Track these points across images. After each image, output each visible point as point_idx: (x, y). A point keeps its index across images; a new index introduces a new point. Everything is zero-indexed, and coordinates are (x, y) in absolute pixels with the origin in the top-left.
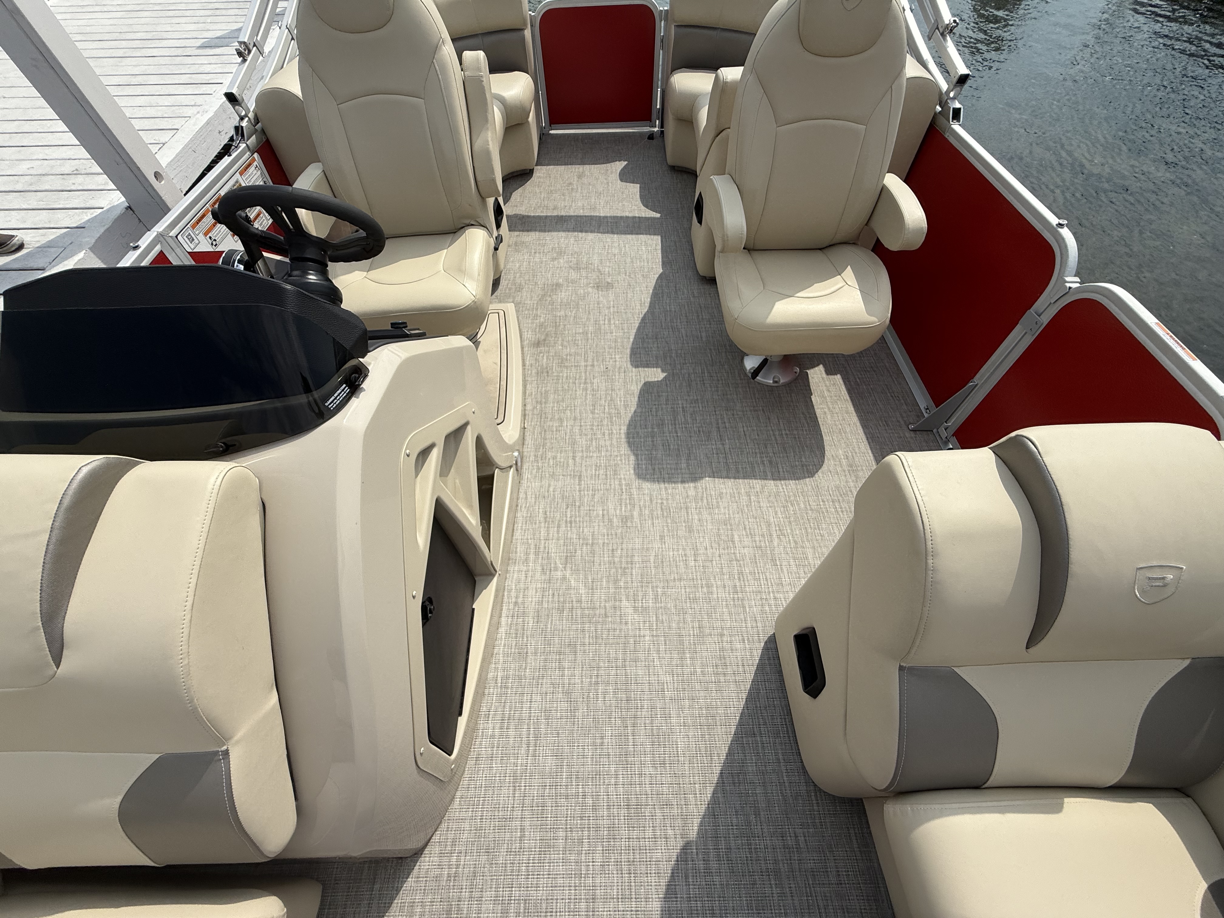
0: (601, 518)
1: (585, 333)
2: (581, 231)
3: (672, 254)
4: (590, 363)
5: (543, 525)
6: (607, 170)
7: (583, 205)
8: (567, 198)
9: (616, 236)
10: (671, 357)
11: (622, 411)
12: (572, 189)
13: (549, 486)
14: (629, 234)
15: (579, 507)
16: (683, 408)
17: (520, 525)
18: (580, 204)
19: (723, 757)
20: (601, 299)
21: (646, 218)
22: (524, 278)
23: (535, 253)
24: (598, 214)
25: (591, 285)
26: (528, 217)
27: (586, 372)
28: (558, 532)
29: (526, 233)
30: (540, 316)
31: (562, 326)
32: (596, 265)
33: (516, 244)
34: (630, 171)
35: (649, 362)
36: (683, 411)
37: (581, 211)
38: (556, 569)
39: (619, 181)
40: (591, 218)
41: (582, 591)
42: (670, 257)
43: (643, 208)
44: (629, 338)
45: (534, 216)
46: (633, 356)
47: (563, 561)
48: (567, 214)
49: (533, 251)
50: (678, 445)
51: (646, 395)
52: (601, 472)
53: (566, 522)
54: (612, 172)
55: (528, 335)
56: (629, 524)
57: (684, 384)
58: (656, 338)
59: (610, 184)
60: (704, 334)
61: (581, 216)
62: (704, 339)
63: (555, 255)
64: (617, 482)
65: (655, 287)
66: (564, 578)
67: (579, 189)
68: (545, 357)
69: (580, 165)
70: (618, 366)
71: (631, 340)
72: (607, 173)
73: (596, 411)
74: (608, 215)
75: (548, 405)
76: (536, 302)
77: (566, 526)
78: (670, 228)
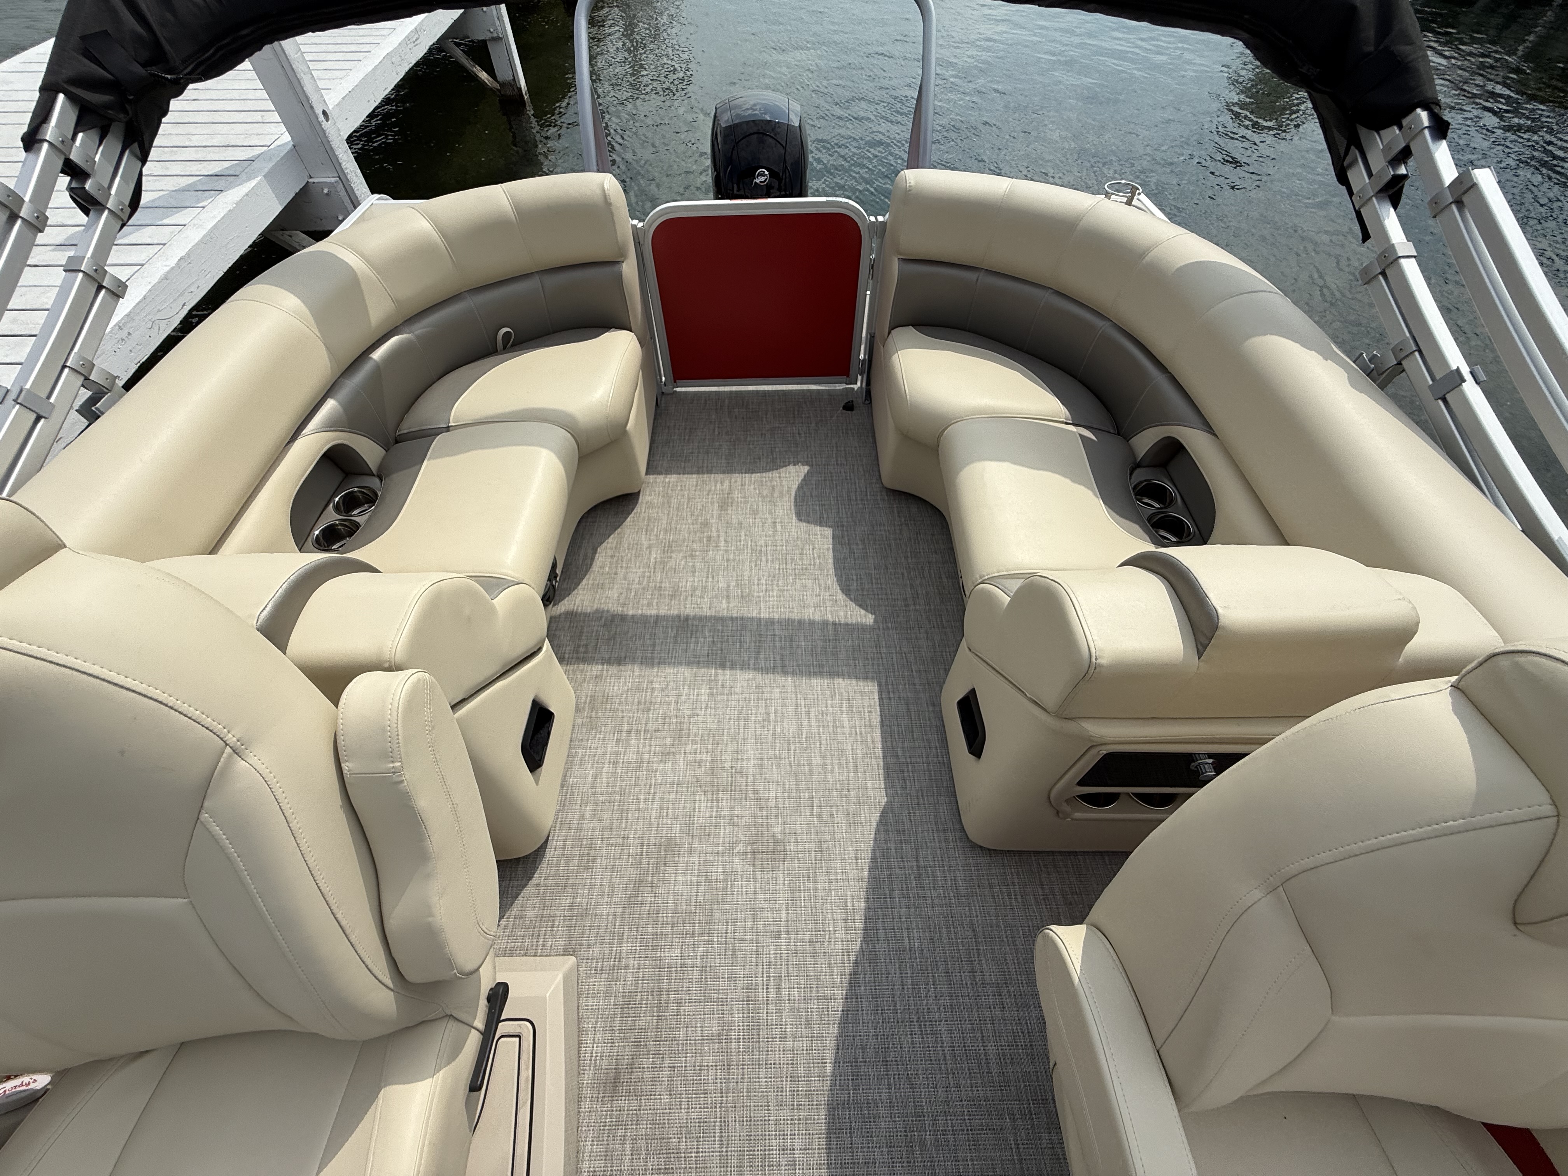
1: (723, 1038)
2: (723, 666)
3: (903, 742)
6: (773, 488)
7: (728, 586)
8: (699, 565)
12: (709, 539)
14: (815, 674)
18: (722, 583)
20: (761, 898)
21: (847, 624)
22: (601, 820)
23: (629, 732)
24: (755, 614)
25: (740, 848)
26: (623, 618)
29: (613, 669)
30: (627, 967)
31: (673, 1007)
32: (751, 778)
34: (814, 493)
39: (795, 518)
42: (900, 753)
43: (840, 596)
45: (633, 616)
48: (698, 612)
49: (626, 727)
54: (781, 495)
55: (594, 1046)
59: (779, 528)
61: (722, 619)
63: (669, 741)
65: (874, 859)
67: (722, 540)
68: (628, 1143)
69: (724, 473)
72: (772, 496)
74: (776, 616)
76: (619, 911)
78: (895, 659)
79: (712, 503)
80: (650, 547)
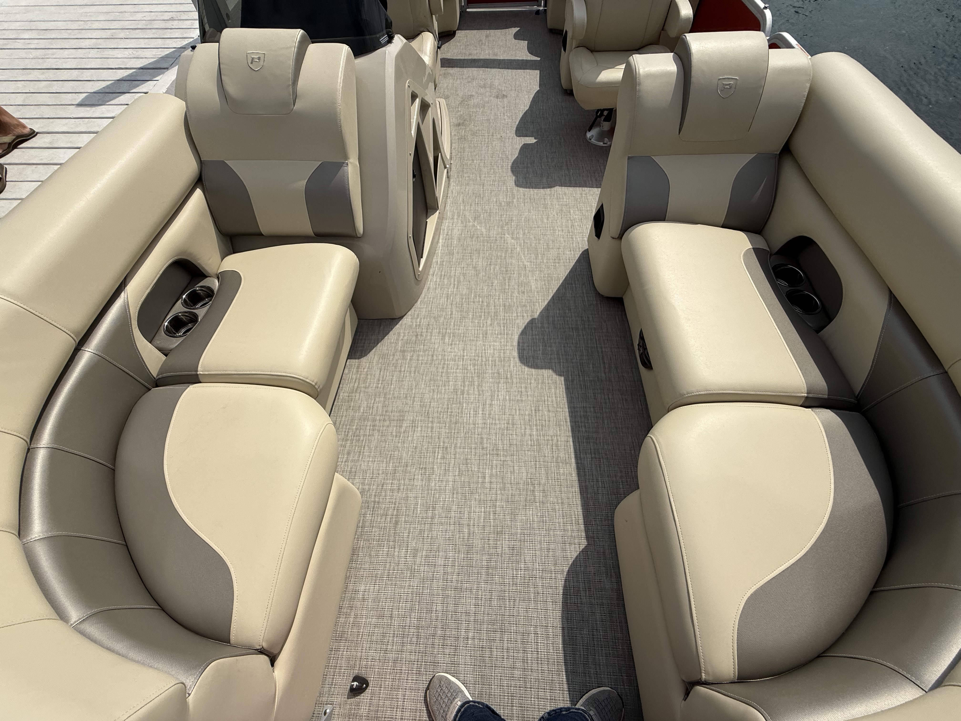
0: (495, 202)
1: (488, 120)
2: (487, 68)
4: (491, 134)
5: (462, 204)
6: (506, 33)
7: (489, 52)
8: (478, 49)
9: (510, 70)
10: (541, 132)
11: (510, 157)
12: (482, 44)
13: (466, 188)
14: (519, 69)
15: (483, 197)
16: (546, 155)
17: (449, 204)
18: (487, 52)
19: (555, 291)
20: (499, 103)
23: (457, 79)
24: (498, 58)
25: (493, 96)
27: (488, 138)
28: (471, 207)
31: (474, 116)
32: (496, 85)
33: (445, 74)
34: (521, 34)
35: (527, 134)
36: (547, 157)
37: (488, 56)
38: (469, 222)
39: (514, 39)
40: (494, 60)
41: (484, 230)
42: (545, 81)
43: (529, 55)
44: (516, 122)
46: (518, 131)
47: (473, 218)
48: (478, 58)
50: (542, 172)
51: (525, 150)
52: (496, 183)
53: (475, 203)
54: (509, 34)
56: (511, 205)
57: (548, 144)
58: (533, 123)
59: (508, 41)
61: (487, 59)
63: (470, 80)
64: (505, 187)
65: (534, 97)
66: (474, 226)
67: (487, 43)
68: (463, 131)
69: (487, 30)
70: (508, 136)
71: (517, 123)
72: (506, 34)
73: (494, 156)
74: (506, 59)
75: (465, 153)
77: (475, 205)
78: (546, 66)
79: (483, 36)
80: (461, 46)
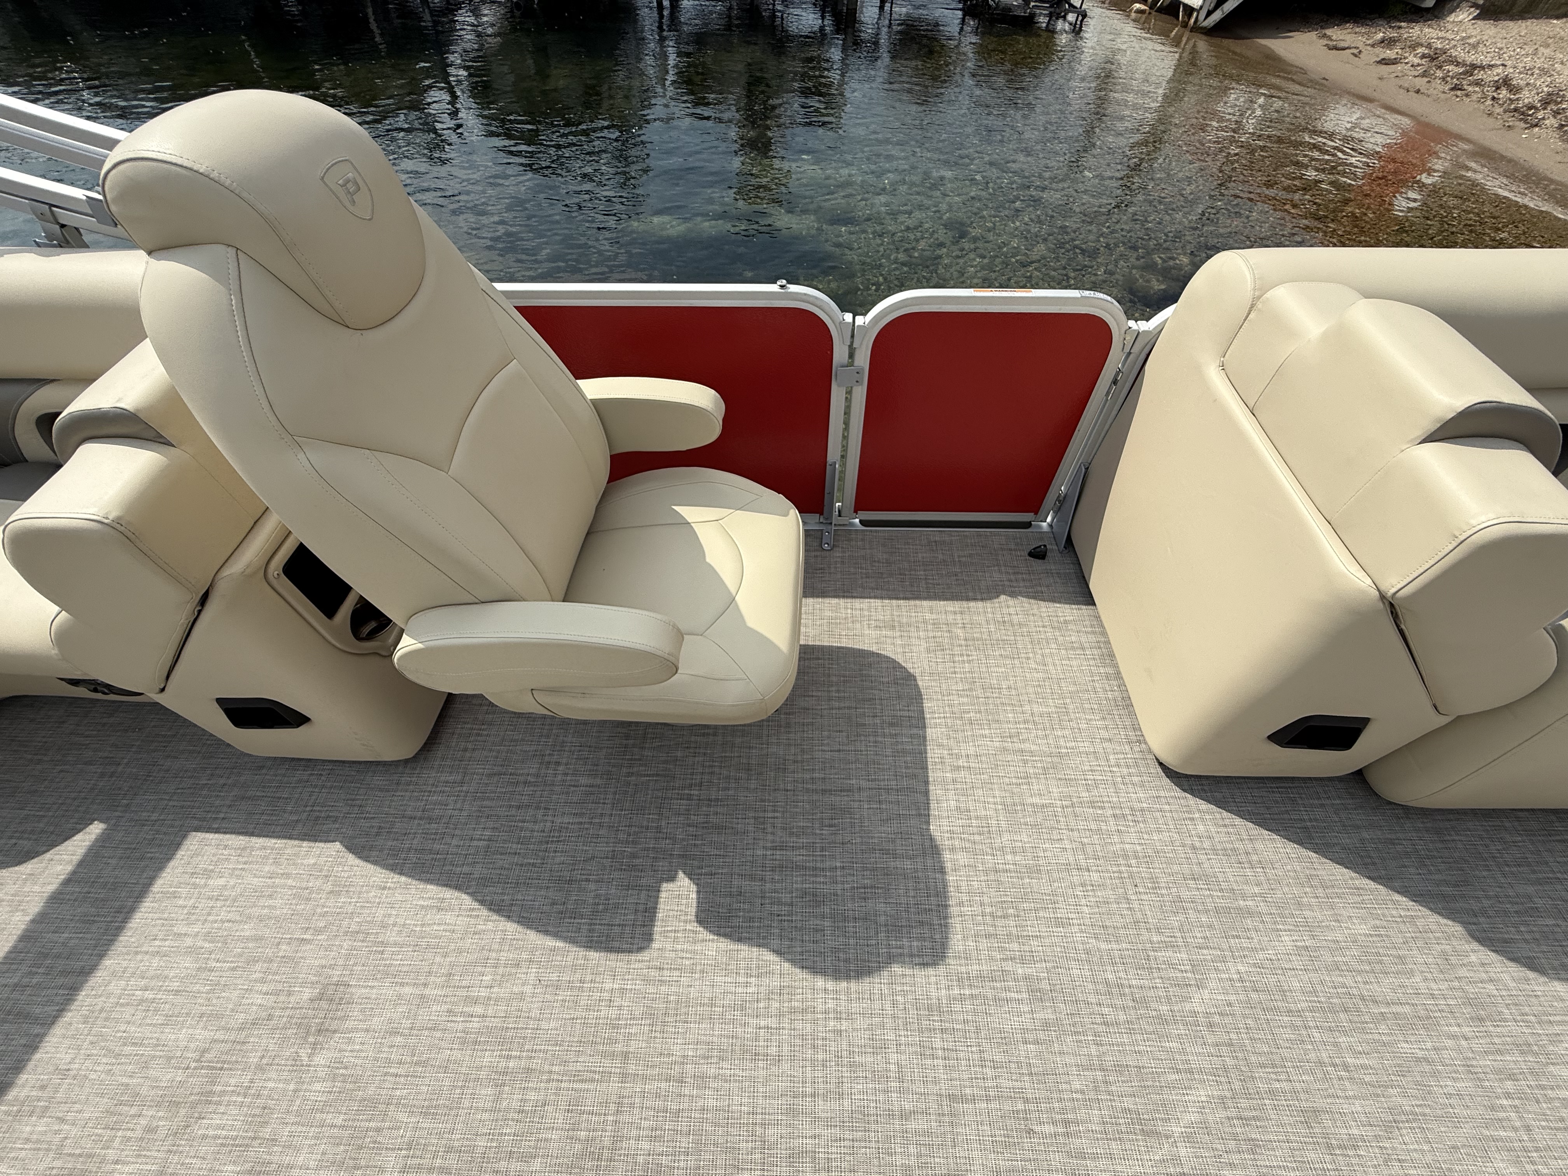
1: (501, 1078)
3: (285, 811)
10: (634, 856)
14: (125, 920)
15: (1027, 1101)
16: (773, 848)
20: (376, 1023)
21: (82, 863)
27: (645, 1078)
35: (641, 907)
36: (782, 848)
43: (29, 867)
44: (552, 950)
46: (616, 944)
50: (862, 870)
51: (735, 922)
57: (713, 838)
58: (570, 882)
60: (584, 781)
62: (598, 781)
65: (393, 868)
70: (639, 985)
71: (560, 944)
78: (175, 803)
